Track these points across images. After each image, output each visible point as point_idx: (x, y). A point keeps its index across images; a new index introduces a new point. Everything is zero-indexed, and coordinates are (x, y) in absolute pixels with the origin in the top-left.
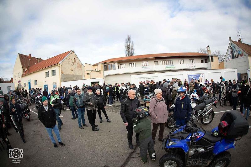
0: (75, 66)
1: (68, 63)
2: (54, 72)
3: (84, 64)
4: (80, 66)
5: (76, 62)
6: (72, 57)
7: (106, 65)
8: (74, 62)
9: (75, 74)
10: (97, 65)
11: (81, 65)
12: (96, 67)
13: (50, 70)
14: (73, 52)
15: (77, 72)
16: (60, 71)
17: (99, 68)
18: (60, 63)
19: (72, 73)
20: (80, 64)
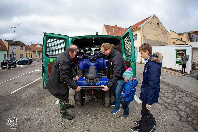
0: (160, 32)
1: (150, 27)
2: (135, 37)
3: (169, 32)
5: (160, 27)
6: (155, 21)
8: (157, 27)
9: (159, 41)
10: (182, 34)
11: (166, 32)
12: (181, 37)
14: (155, 16)
15: (162, 39)
16: (141, 35)
17: (185, 38)
18: (140, 26)
19: (156, 39)
20: (165, 30)
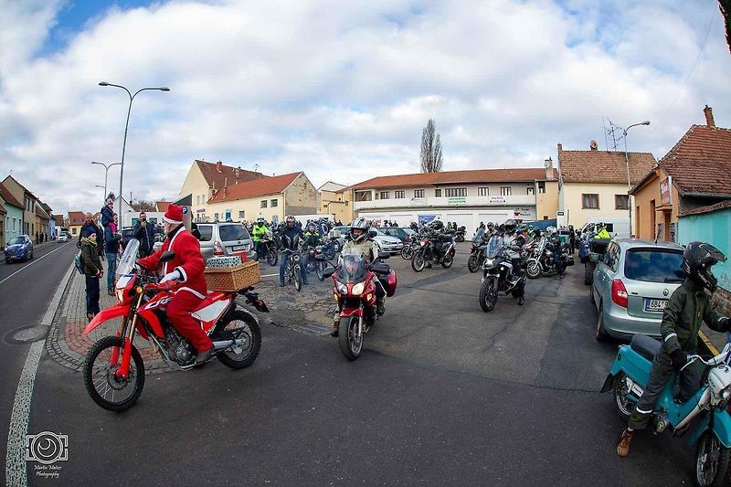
0: (306, 194)
1: (295, 190)
2: (275, 203)
4: (314, 194)
5: (308, 189)
6: (302, 182)
7: (360, 192)
8: (304, 189)
9: (305, 206)
10: (341, 192)
12: (340, 196)
13: (269, 199)
14: (303, 174)
15: (308, 203)
16: (284, 201)
17: (346, 196)
18: (284, 191)
19: (300, 204)
20: (314, 191)
